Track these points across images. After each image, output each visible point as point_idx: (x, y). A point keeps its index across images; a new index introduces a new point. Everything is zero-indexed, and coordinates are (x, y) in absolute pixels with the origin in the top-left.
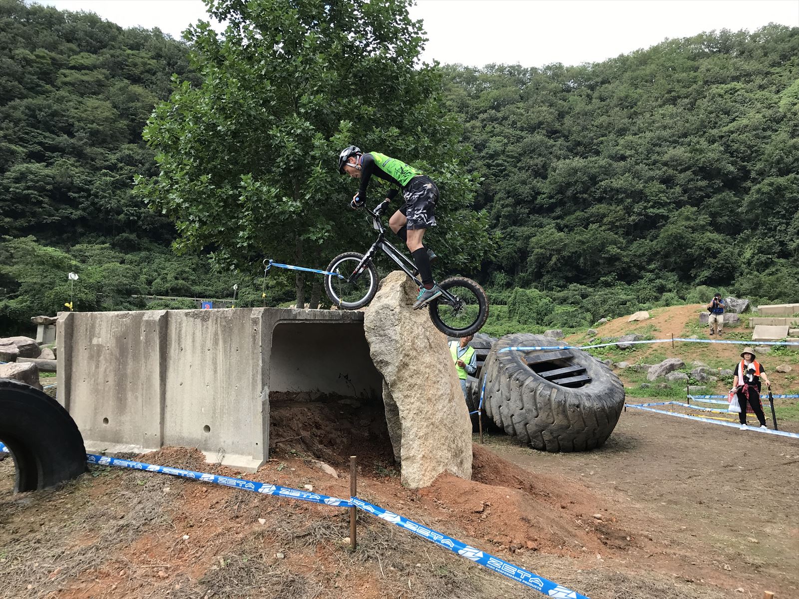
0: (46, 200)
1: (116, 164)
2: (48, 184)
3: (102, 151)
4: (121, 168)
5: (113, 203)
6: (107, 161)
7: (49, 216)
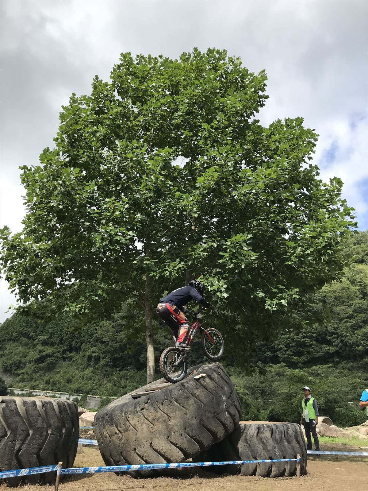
0: (314, 343)
1: (352, 315)
2: (314, 333)
3: (344, 308)
4: (356, 317)
5: (353, 340)
6: (347, 313)
7: (317, 353)
